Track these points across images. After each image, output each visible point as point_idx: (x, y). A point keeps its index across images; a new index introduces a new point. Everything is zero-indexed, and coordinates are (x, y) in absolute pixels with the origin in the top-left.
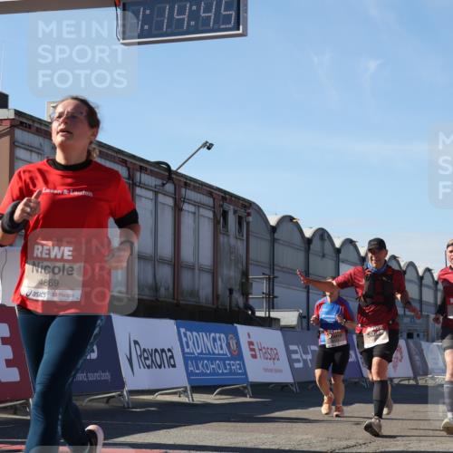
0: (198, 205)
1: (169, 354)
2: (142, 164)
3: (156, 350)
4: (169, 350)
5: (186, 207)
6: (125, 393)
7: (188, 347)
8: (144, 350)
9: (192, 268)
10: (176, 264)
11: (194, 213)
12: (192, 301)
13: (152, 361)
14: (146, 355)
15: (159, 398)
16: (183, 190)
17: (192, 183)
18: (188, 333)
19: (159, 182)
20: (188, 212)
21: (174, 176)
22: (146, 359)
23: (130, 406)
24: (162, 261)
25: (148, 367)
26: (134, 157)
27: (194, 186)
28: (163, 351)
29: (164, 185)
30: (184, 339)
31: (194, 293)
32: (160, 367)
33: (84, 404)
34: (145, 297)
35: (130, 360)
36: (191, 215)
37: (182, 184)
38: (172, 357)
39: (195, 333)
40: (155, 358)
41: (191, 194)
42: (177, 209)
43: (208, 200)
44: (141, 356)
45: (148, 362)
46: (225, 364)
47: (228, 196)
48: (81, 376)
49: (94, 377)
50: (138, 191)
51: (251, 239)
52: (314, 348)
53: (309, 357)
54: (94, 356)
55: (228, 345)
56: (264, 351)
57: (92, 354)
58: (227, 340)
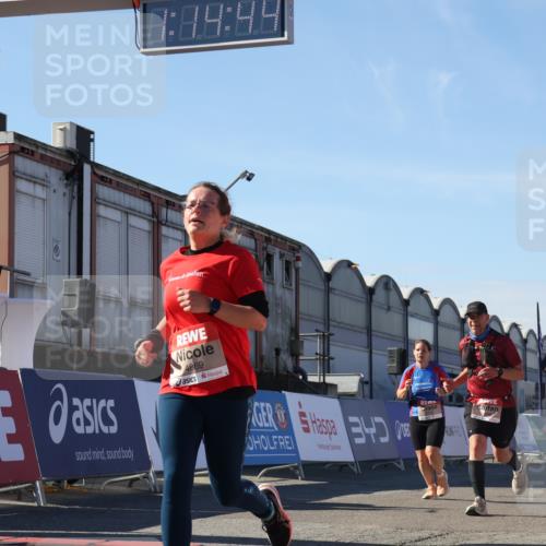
2: (168, 198)
6: (151, 475)
23: (157, 489)
26: (158, 189)
33: (102, 488)
35: (157, 435)
43: (249, 242)
46: (271, 439)
47: (272, 237)
48: (98, 455)
49: (113, 455)
50: (164, 230)
51: (301, 288)
52: (379, 420)
53: (373, 430)
54: (114, 429)
55: (275, 416)
56: (318, 423)
57: (111, 427)
58: (274, 410)
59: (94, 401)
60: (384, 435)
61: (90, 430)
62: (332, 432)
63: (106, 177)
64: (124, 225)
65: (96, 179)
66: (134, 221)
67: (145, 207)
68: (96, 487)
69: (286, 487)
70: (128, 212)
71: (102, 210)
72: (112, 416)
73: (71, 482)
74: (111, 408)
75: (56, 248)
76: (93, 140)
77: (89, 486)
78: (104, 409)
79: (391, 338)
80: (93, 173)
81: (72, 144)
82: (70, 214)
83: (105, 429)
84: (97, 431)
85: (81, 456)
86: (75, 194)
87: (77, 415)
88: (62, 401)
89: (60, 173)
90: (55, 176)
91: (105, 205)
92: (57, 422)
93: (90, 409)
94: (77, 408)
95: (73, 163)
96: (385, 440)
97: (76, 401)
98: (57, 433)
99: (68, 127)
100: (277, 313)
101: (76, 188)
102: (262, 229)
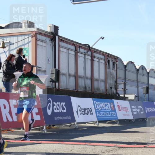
0: (99, 59)
1: (90, 110)
2: (80, 45)
3: (86, 109)
4: (90, 109)
5: (95, 59)
6: (76, 124)
7: (97, 107)
8: (82, 109)
9: (98, 80)
10: (92, 79)
11: (98, 61)
12: (98, 92)
13: (85, 112)
14: (82, 110)
15: (87, 125)
16: (94, 54)
17: (97, 51)
18: (97, 103)
19: (86, 51)
20: (96, 61)
21: (91, 49)
22: (83, 112)
23: (78, 128)
24: (87, 78)
25: (83, 114)
26: (77, 43)
27: (98, 52)
28: (88, 109)
29: (87, 52)
30: (95, 105)
31: (98, 89)
32: (87, 114)
33: (62, 127)
34: (82, 91)
35: (77, 112)
36: (97, 62)
37: (94, 51)
38: (91, 111)
39: (99, 103)
40: (86, 111)
41: (97, 55)
42: (92, 60)
43: (103, 57)
44: (81, 111)
45: (83, 113)
46: (109, 113)
47: (109, 55)
48: (61, 118)
49: (65, 118)
50: (79, 54)
51: (118, 70)
52: (140, 107)
53: (139, 110)
54: (65, 111)
55: (111, 106)
56: (123, 108)
57: (64, 110)
58: (110, 105)
59: (60, 103)
60: (142, 111)
61: (58, 111)
62: (127, 111)
63: (62, 40)
64: (67, 53)
65: (59, 40)
66: (70, 52)
67: (73, 48)
68: (60, 127)
69: (114, 126)
70: (68, 49)
71: (61, 49)
72: (65, 107)
73: (53, 126)
74: (64, 105)
75: (49, 60)
76: (58, 29)
77: (58, 127)
78: (62, 105)
79: (144, 83)
80: (59, 39)
81: (53, 31)
82: (52, 50)
83: (63, 111)
84: (61, 112)
85: (56, 119)
86: (54, 45)
87: (55, 107)
88: (51, 103)
89: (49, 39)
90: (48, 40)
91: (62, 48)
92: (49, 109)
93: (58, 105)
94: (55, 105)
95: (53, 36)
96: (142, 113)
97: (55, 103)
98: (49, 112)
99: (52, 26)
100: (111, 77)
101: (54, 43)
102: (106, 53)
